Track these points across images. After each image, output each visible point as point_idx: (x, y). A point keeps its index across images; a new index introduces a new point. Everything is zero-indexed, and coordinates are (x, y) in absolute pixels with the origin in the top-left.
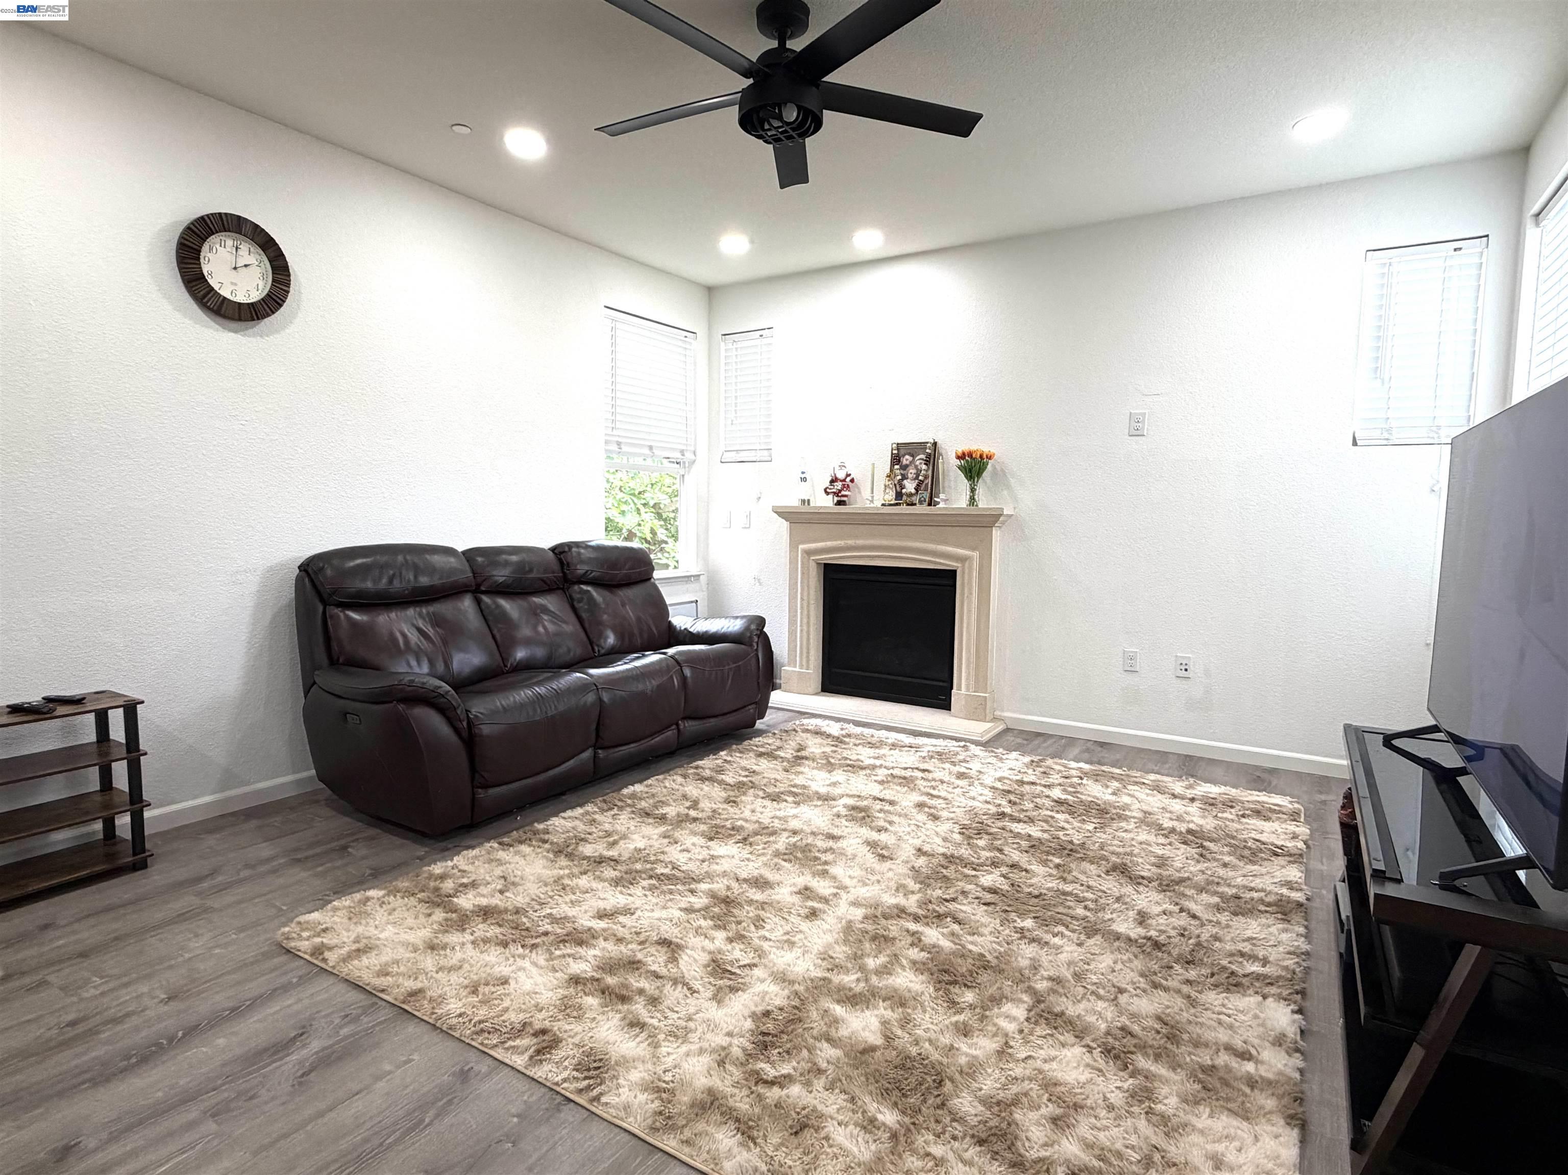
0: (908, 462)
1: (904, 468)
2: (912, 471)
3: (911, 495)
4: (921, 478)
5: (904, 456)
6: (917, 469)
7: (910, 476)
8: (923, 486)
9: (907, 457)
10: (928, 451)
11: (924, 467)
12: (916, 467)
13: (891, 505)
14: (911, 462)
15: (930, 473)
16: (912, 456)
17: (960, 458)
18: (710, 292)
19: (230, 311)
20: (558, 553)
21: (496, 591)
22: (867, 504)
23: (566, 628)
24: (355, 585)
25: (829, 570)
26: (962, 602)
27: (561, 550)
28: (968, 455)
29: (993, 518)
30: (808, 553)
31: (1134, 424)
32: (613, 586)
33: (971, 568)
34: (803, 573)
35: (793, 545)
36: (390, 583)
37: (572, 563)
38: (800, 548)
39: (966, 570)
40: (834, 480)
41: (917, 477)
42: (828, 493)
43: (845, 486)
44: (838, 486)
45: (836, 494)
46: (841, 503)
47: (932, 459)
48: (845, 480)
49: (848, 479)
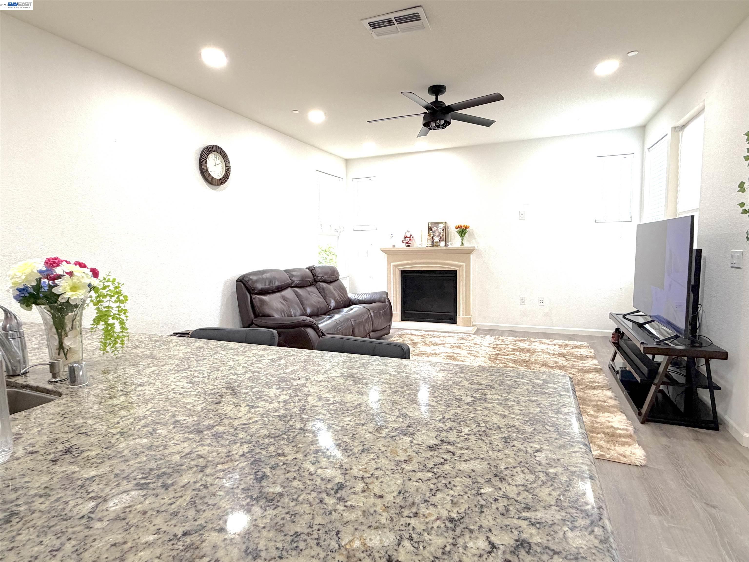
1: (434, 232)
3: (437, 242)
4: (441, 236)
5: (433, 227)
6: (439, 232)
7: (436, 235)
8: (442, 239)
11: (442, 232)
13: (430, 246)
14: (436, 230)
15: (445, 234)
16: (437, 227)
17: (457, 228)
18: (347, 161)
19: (214, 182)
20: (311, 271)
21: (296, 286)
22: (420, 246)
23: (320, 299)
24: (260, 286)
25: (403, 272)
26: (460, 282)
27: (312, 269)
28: (460, 227)
29: (471, 251)
30: (396, 266)
31: (521, 215)
32: (329, 283)
33: (463, 269)
34: (393, 274)
35: (389, 263)
36: (269, 285)
37: (317, 274)
38: (392, 264)
39: (461, 270)
40: (406, 237)
41: (439, 235)
42: (403, 242)
43: (410, 240)
44: (408, 239)
45: (407, 243)
46: (408, 246)
47: (445, 228)
48: (410, 237)
49: (412, 237)
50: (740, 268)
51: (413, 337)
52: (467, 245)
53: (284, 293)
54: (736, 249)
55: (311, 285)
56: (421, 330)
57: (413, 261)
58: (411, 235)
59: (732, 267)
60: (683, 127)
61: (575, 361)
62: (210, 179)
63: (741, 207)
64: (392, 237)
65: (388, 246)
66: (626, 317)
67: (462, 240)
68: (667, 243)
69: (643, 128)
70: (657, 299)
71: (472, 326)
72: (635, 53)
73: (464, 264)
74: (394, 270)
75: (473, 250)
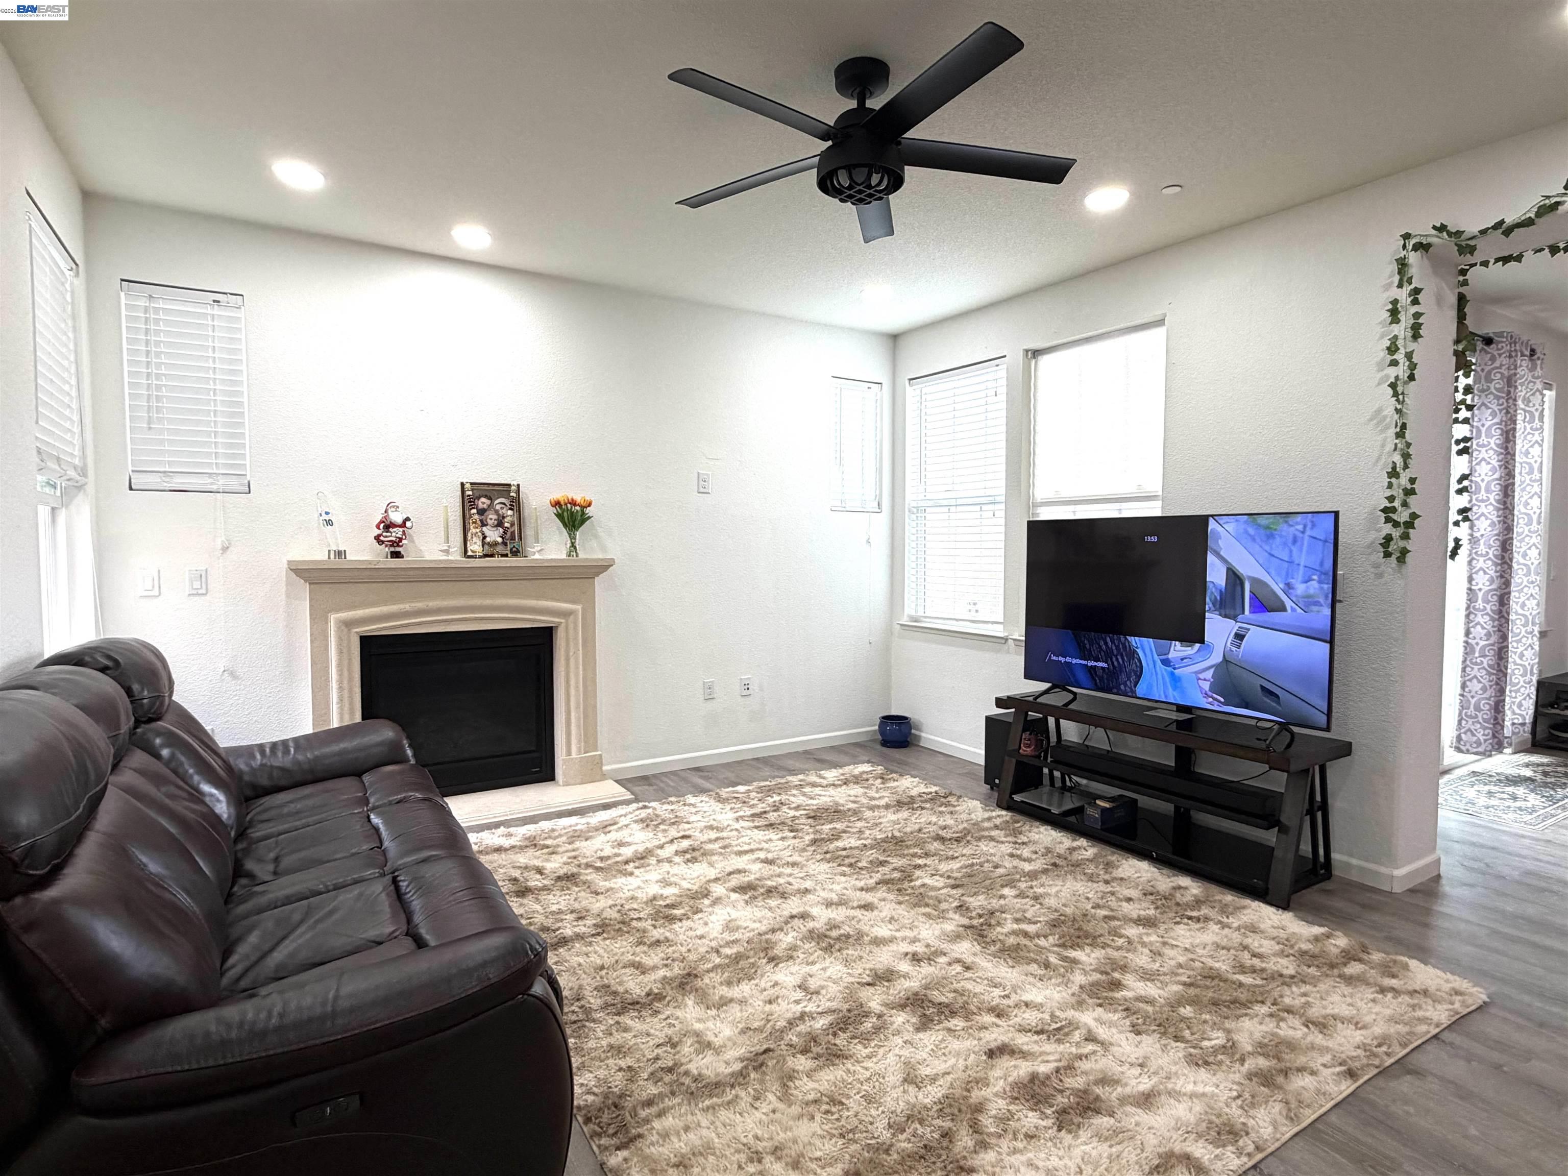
0: (485, 506)
1: (482, 512)
2: (492, 517)
3: (496, 544)
4: (506, 525)
5: (479, 498)
6: (498, 515)
7: (490, 522)
8: (509, 534)
9: (483, 500)
10: (512, 494)
11: (510, 512)
12: (497, 512)
13: (480, 557)
14: (489, 506)
15: (516, 520)
16: (490, 499)
17: (554, 505)
22: (434, 556)
25: (366, 642)
28: (565, 503)
30: (348, 624)
31: (701, 483)
33: (575, 622)
34: (340, 652)
35: (318, 617)
38: (333, 618)
39: (571, 626)
40: (388, 526)
41: (500, 524)
42: (381, 543)
43: (403, 533)
44: (397, 532)
45: (394, 544)
46: (396, 555)
48: (403, 525)
49: (408, 524)
52: (589, 552)
57: (420, 605)
58: (405, 521)
60: (1036, 353)
64: (329, 522)
65: (316, 554)
66: (1038, 700)
67: (573, 538)
68: (1211, 558)
69: (895, 339)
70: (1166, 662)
71: (603, 777)
72: (1178, 189)
73: (579, 607)
74: (340, 639)
75: (606, 568)
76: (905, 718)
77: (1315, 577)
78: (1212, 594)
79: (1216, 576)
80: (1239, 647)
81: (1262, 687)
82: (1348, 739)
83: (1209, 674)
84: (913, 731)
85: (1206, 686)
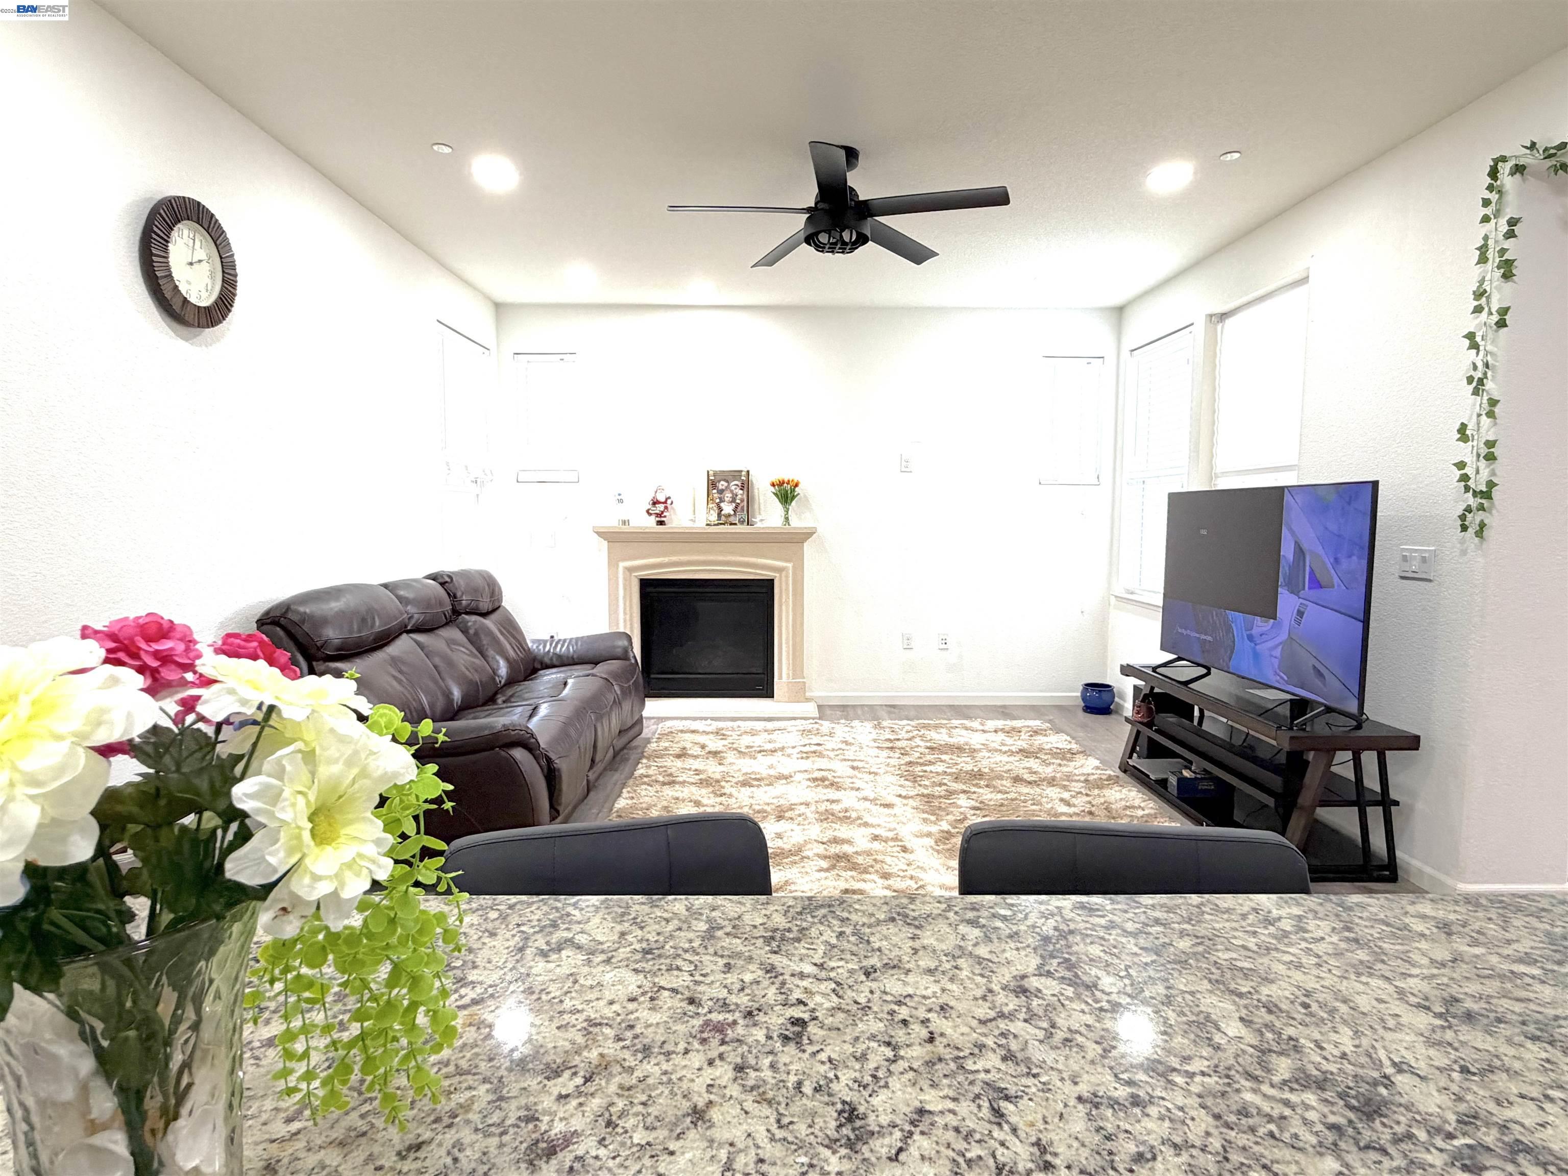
0: (724, 487)
1: (721, 492)
2: (728, 496)
3: (729, 515)
4: (738, 501)
5: (719, 482)
6: (733, 494)
7: (727, 499)
8: (740, 508)
9: (722, 482)
10: (741, 478)
11: (741, 492)
12: (732, 491)
13: (715, 525)
14: (726, 487)
15: (745, 497)
16: (727, 482)
17: (773, 485)
18: (499, 307)
19: (190, 316)
20: (442, 584)
21: (419, 629)
22: (690, 524)
23: (477, 661)
24: (333, 634)
25: (646, 585)
26: (781, 606)
27: (443, 580)
28: (781, 483)
29: (806, 535)
30: (630, 570)
31: (904, 464)
32: (485, 615)
33: (787, 577)
34: (625, 589)
35: (613, 563)
36: (360, 631)
37: (459, 594)
38: (622, 565)
39: (784, 579)
40: (655, 503)
41: (733, 500)
42: (650, 514)
43: (666, 508)
44: (661, 507)
45: (659, 515)
46: (661, 523)
47: (746, 486)
48: (665, 502)
49: (669, 502)
50: (1430, 581)
51: (702, 739)
52: (797, 522)
53: (395, 649)
54: (1414, 544)
55: (447, 624)
56: (706, 719)
57: (674, 559)
58: (667, 499)
59: (1402, 578)
60: (1223, 316)
61: (1060, 765)
62: (177, 306)
63: (1459, 469)
64: (621, 501)
65: (611, 522)
66: (1158, 670)
67: (787, 512)
68: (1284, 530)
69: (1119, 312)
70: (1251, 638)
71: (808, 700)
72: (1237, 155)
73: (790, 565)
74: (625, 579)
75: (811, 534)
76: (1109, 686)
77: (1355, 552)
78: (1284, 569)
79: (1287, 551)
80: (1299, 624)
81: (1314, 667)
82: (1416, 732)
83: (1277, 652)
84: (1116, 699)
85: (1276, 662)
